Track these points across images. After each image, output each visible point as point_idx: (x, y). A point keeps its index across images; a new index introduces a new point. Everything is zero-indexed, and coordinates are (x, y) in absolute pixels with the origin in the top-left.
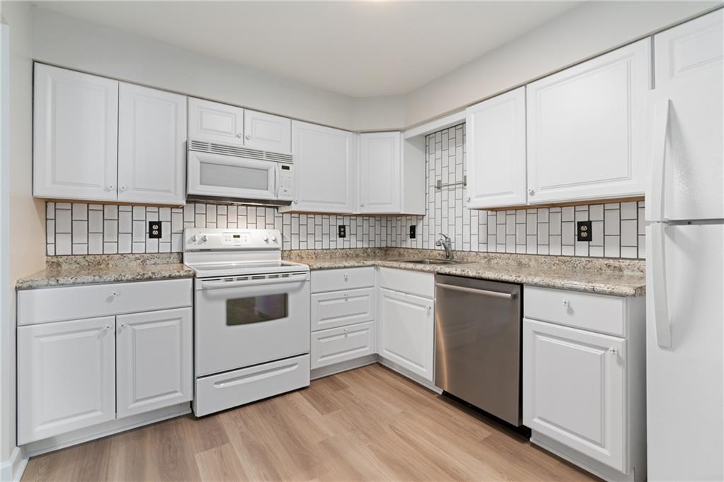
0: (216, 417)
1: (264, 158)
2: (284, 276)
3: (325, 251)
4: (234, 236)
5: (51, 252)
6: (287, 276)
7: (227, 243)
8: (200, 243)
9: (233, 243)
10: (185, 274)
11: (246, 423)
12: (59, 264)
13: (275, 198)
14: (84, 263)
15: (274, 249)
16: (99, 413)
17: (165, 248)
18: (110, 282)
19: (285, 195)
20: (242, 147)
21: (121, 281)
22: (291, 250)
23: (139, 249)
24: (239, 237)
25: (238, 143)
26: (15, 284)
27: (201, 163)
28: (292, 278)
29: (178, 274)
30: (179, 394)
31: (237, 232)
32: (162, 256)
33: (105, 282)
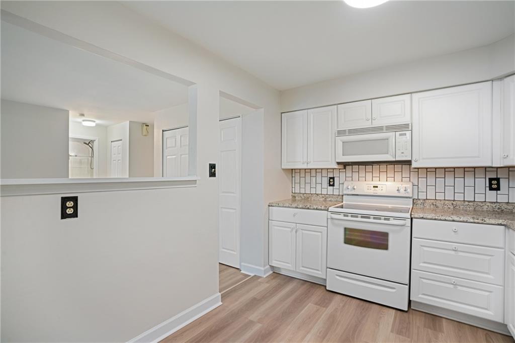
0: (336, 295)
1: (385, 131)
2: (385, 219)
3: (467, 203)
4: (374, 187)
5: (294, 192)
6: (388, 220)
7: (369, 191)
8: (351, 190)
9: (372, 191)
10: (324, 208)
11: (344, 306)
12: (295, 197)
13: (394, 160)
14: (303, 197)
15: (407, 197)
16: (290, 265)
17: (336, 193)
18: (293, 208)
19: (403, 156)
20: (371, 126)
21: (297, 208)
22: (427, 199)
23: (324, 192)
24: (377, 187)
25: (368, 125)
26: (268, 204)
27: (343, 142)
28: (392, 221)
29: (320, 208)
30: (320, 272)
31: (376, 183)
32: (334, 196)
33: (292, 208)
